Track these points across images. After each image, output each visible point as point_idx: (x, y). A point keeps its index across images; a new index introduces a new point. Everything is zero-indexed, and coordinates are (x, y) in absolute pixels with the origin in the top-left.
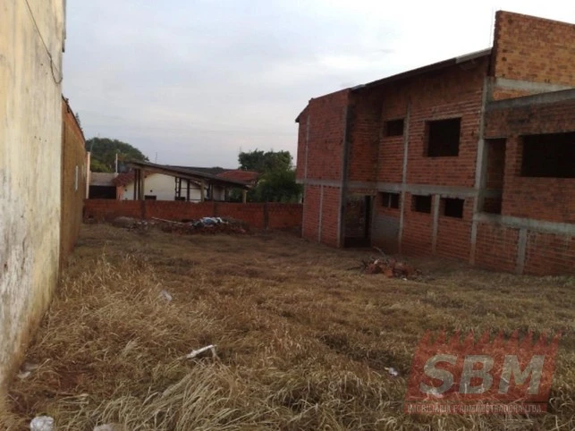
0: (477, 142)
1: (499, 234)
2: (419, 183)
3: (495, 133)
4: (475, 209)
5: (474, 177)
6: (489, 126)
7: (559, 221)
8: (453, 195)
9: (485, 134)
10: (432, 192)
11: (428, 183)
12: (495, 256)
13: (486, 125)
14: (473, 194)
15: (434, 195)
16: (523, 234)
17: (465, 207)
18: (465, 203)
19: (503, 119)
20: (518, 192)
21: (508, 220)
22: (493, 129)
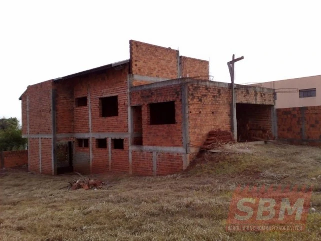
0: (127, 108)
1: (143, 156)
2: (99, 132)
3: (136, 104)
4: (130, 144)
5: (127, 127)
6: (132, 99)
7: (171, 146)
8: (118, 138)
9: (131, 104)
10: (106, 137)
11: (103, 132)
12: (142, 168)
13: (131, 99)
14: (128, 136)
16: (154, 155)
17: (124, 143)
18: (124, 141)
19: (139, 96)
20: (150, 133)
21: (146, 148)
22: (134, 101)
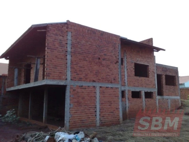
0: (155, 74)
1: (164, 101)
2: (134, 86)
3: (159, 73)
4: (157, 95)
5: (155, 85)
6: (158, 70)
8: (149, 91)
9: (157, 72)
10: (140, 90)
11: (138, 86)
12: (164, 108)
13: (157, 70)
14: (155, 90)
15: (142, 91)
16: (169, 100)
17: (153, 94)
18: (154, 93)
19: (161, 69)
20: (167, 89)
21: (165, 97)
22: (158, 71)
